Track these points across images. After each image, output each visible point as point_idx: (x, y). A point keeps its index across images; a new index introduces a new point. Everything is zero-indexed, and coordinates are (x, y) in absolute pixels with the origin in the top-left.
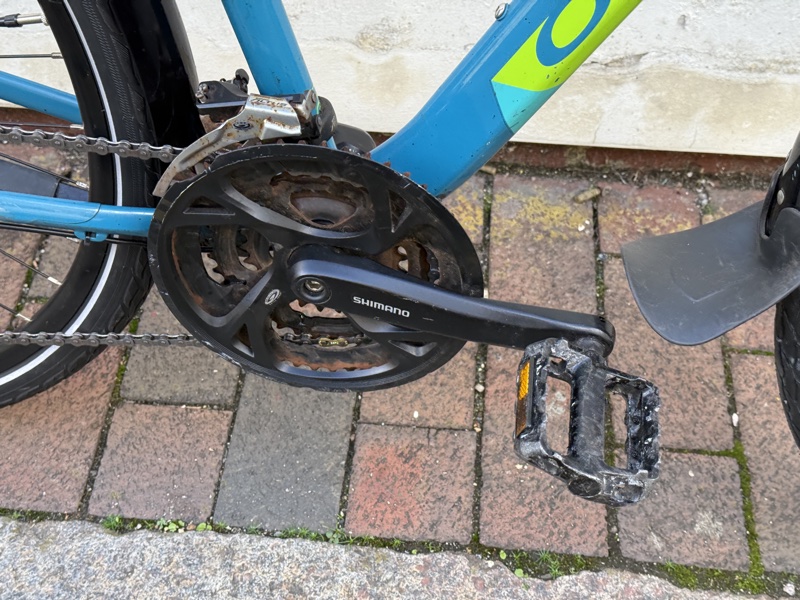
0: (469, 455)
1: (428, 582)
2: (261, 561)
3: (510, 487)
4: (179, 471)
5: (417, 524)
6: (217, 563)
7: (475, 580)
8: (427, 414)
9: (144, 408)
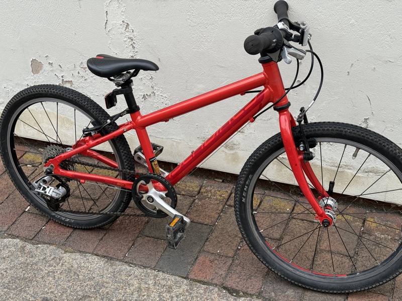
0: (228, 264)
1: (205, 292)
2: (163, 279)
3: (237, 273)
4: (150, 255)
5: (208, 278)
6: (152, 278)
7: (218, 294)
8: (222, 252)
9: (146, 238)
